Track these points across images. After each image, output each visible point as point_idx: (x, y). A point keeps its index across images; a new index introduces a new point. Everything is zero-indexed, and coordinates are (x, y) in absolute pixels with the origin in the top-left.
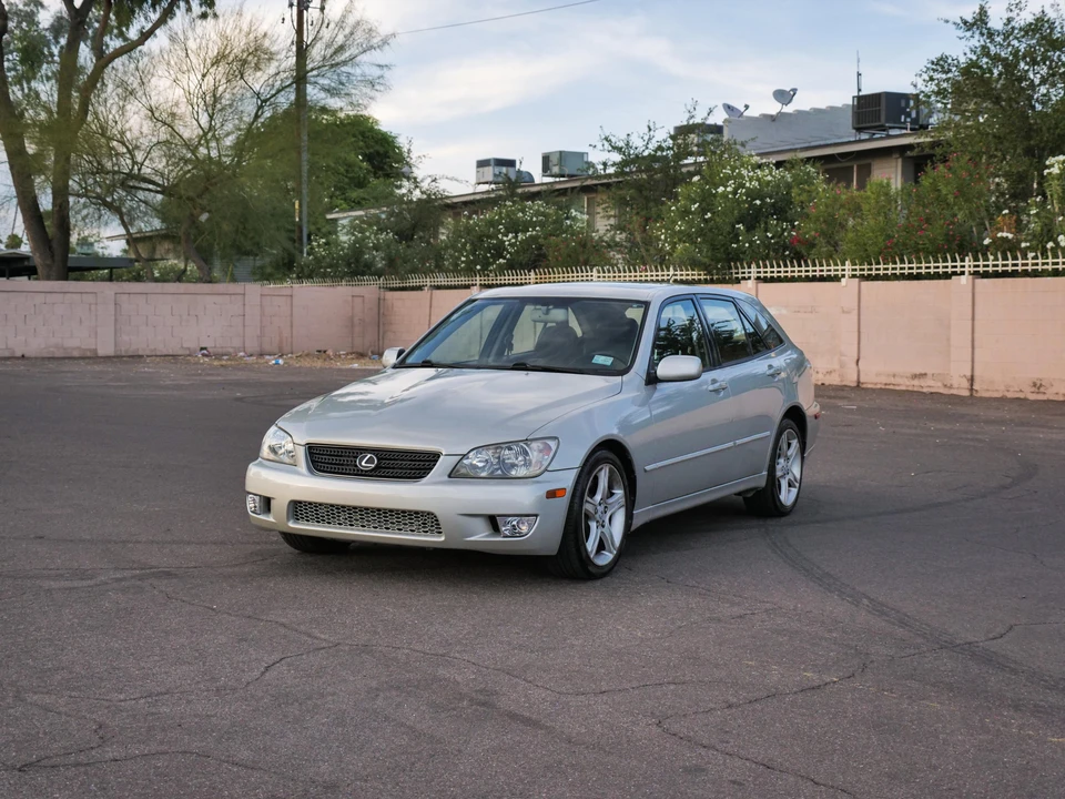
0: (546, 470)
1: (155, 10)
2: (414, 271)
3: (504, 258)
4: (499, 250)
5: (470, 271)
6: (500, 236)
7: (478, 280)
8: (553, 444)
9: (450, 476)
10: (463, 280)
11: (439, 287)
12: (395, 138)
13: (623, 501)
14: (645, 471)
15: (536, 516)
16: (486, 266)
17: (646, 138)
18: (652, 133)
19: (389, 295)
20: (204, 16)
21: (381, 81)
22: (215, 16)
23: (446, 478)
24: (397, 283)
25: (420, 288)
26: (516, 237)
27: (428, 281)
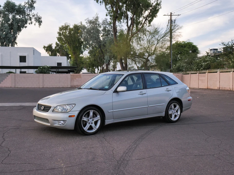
0: (70, 111)
1: (141, 26)
2: (188, 71)
3: (202, 67)
4: (202, 66)
5: (196, 70)
6: (202, 63)
7: (198, 72)
8: (74, 105)
9: (53, 111)
10: (195, 72)
11: (192, 74)
12: (196, 46)
13: (100, 118)
14: (108, 112)
15: (66, 121)
16: (199, 69)
17: (232, 42)
18: (233, 41)
19: (184, 75)
20: (149, 26)
21: (181, 35)
22: (151, 26)
23: (52, 112)
24: (185, 73)
25: (188, 74)
26: (205, 63)
27: (190, 72)
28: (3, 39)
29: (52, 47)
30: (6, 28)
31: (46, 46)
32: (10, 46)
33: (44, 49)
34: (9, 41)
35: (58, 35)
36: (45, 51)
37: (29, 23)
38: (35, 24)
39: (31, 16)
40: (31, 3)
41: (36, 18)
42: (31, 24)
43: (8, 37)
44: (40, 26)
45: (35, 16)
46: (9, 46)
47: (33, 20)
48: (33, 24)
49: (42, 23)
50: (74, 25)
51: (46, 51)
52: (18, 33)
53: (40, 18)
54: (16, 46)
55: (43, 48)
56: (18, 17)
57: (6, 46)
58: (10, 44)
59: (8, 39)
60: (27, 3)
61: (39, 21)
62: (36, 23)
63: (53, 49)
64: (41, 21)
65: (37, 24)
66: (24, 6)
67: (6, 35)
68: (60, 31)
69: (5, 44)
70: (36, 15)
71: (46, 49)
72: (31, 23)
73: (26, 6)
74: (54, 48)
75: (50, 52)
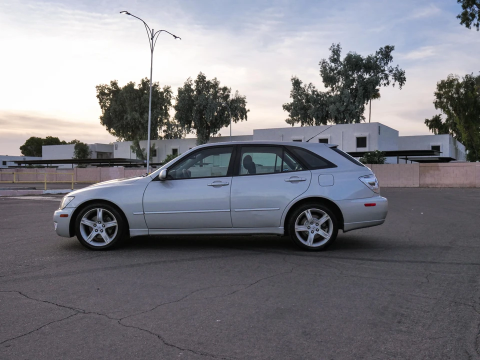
13: (117, 224)
15: (57, 223)
28: (342, 114)
29: (441, 120)
30: (346, 97)
31: (430, 118)
32: (354, 123)
33: (426, 125)
34: (351, 115)
35: (436, 97)
36: (428, 128)
37: (385, 84)
38: (394, 85)
39: (387, 72)
40: (385, 51)
41: (395, 74)
42: (388, 85)
43: (349, 110)
44: (402, 87)
45: (394, 72)
46: (351, 123)
47: (390, 78)
48: (391, 84)
49: (405, 81)
50: (464, 77)
51: (430, 128)
52: (366, 102)
53: (402, 74)
54: (362, 122)
55: (425, 123)
56: (367, 76)
57: (347, 123)
58: (355, 120)
59: (349, 112)
60: (379, 53)
61: (400, 78)
62: (395, 83)
63: (443, 123)
64: (405, 79)
65: (397, 83)
66: (376, 57)
67: (347, 106)
68: (439, 90)
69: (345, 121)
70: (395, 69)
71: (429, 124)
72: (388, 83)
73: (378, 57)
74: (443, 121)
75: (437, 130)
